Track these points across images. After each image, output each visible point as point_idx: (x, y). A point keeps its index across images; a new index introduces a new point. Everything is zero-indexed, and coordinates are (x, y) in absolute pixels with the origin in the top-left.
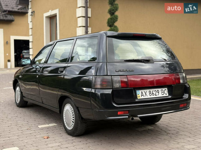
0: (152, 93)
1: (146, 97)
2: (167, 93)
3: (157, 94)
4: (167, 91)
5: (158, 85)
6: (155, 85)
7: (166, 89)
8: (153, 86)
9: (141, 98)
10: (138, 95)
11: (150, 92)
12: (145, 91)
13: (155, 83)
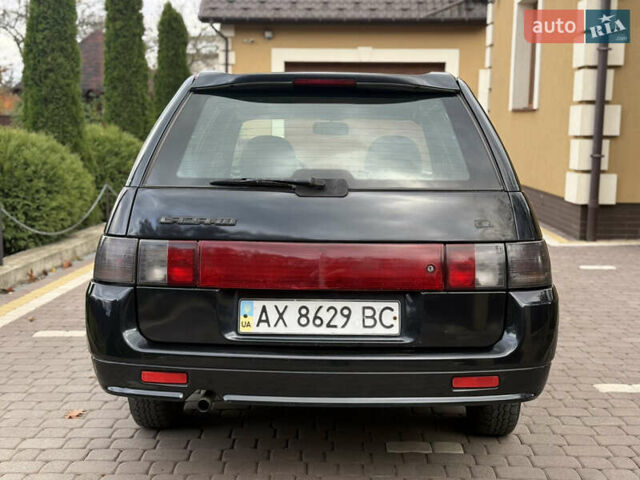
0: (311, 316)
1: (281, 329)
7: (395, 306)
9: (253, 329)
10: (242, 319)
11: (304, 311)
12: (281, 304)
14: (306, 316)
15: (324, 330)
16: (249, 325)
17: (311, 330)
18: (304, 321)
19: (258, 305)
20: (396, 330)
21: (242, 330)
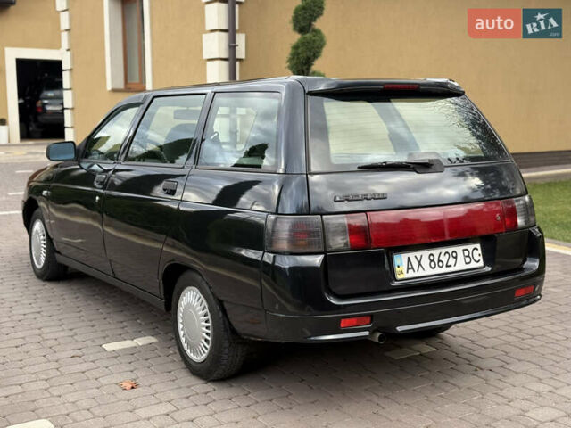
0: (436, 260)
2: (481, 258)
3: (452, 261)
4: (480, 252)
5: (453, 238)
6: (448, 238)
7: (478, 246)
8: (443, 240)
10: (397, 269)
11: (432, 258)
12: (418, 254)
13: (447, 233)
14: (433, 261)
15: (445, 270)
16: (402, 273)
17: (438, 270)
18: (433, 265)
19: (404, 257)
20: (481, 264)
21: (399, 277)
